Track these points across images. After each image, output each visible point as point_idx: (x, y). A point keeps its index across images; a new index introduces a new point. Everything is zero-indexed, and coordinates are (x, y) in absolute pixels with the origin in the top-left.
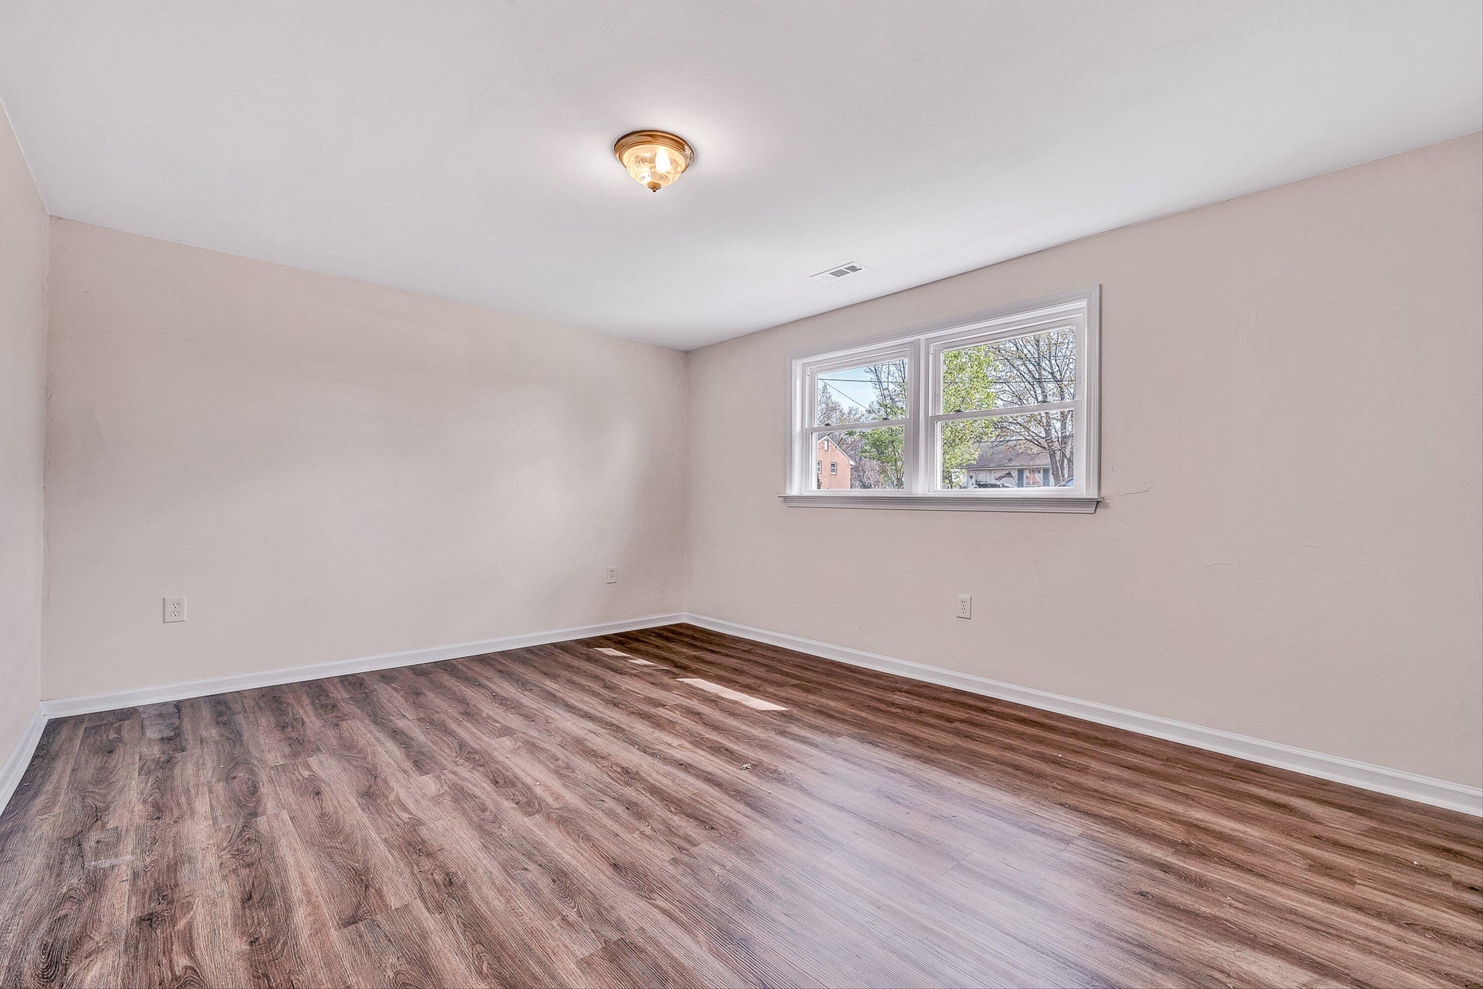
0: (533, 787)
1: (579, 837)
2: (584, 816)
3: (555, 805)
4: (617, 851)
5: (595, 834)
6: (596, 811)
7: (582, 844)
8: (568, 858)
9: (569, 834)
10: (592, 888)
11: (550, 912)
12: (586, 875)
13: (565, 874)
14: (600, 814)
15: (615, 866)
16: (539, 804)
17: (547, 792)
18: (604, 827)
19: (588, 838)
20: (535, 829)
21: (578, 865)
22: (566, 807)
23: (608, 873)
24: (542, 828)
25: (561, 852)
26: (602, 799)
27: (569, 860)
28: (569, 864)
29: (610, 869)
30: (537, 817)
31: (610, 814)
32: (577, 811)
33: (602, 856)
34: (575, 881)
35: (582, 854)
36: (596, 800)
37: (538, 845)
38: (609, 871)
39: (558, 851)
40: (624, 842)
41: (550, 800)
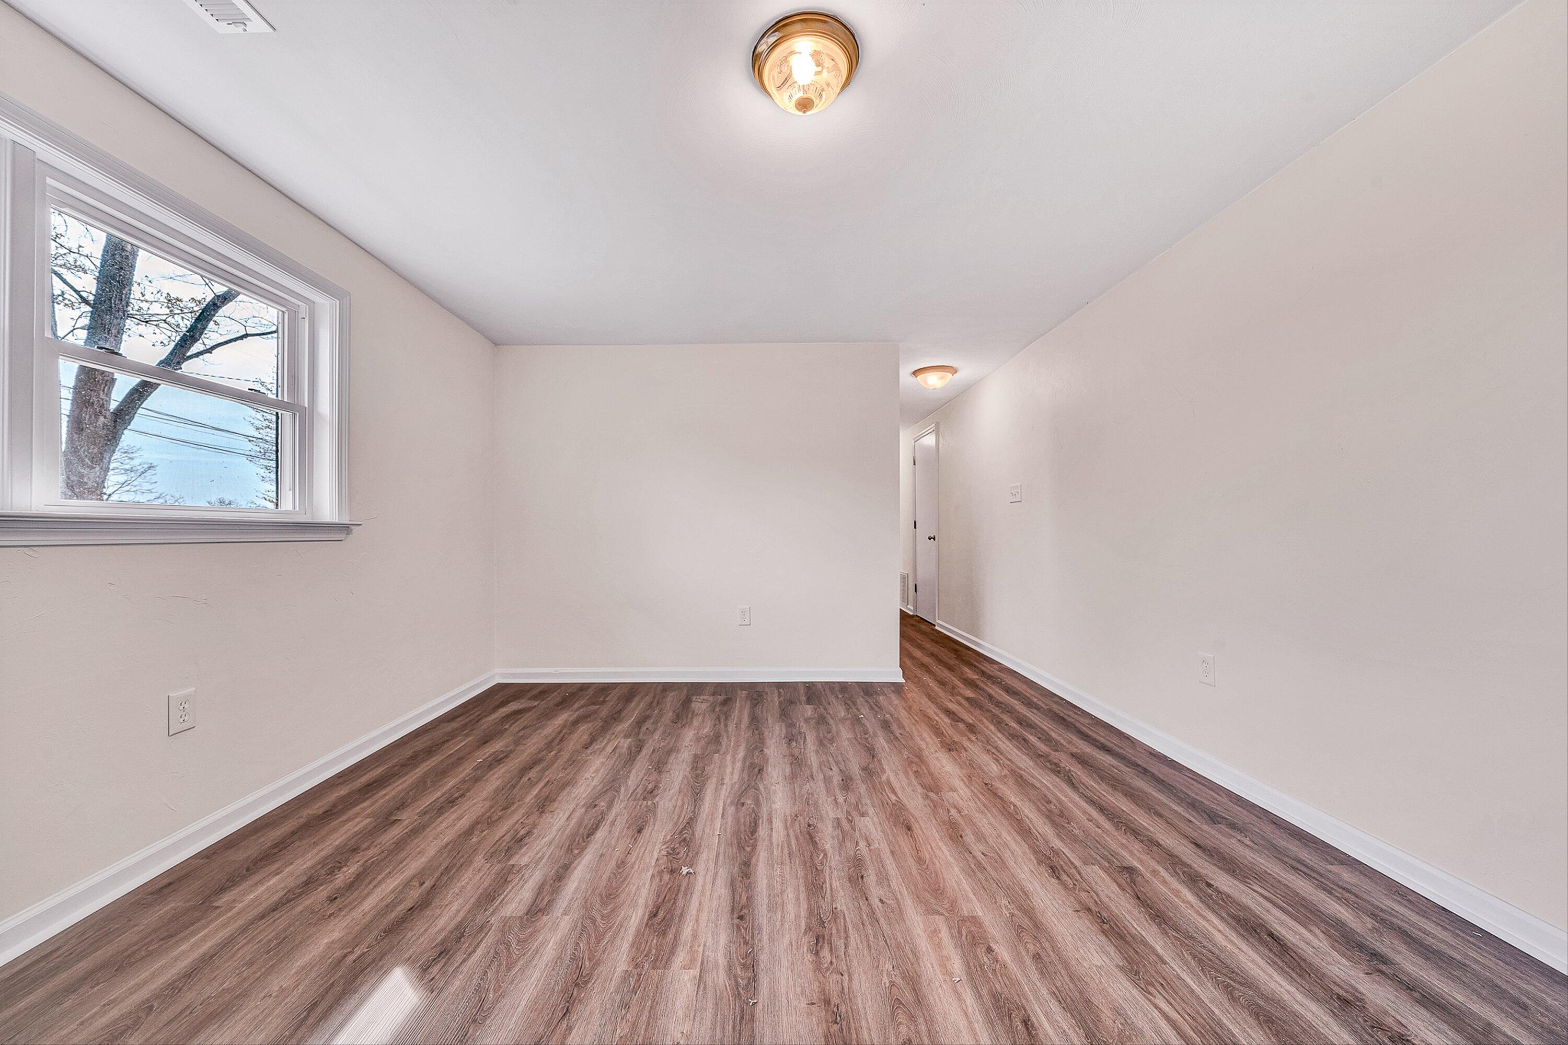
0: (964, 978)
1: (927, 866)
2: (913, 887)
3: (940, 921)
4: (900, 838)
5: (911, 862)
6: (897, 889)
7: (927, 856)
8: (944, 848)
9: (936, 872)
10: (934, 821)
11: (970, 820)
12: (935, 831)
13: (951, 838)
14: (894, 884)
15: (909, 829)
16: (960, 932)
17: (945, 953)
18: (899, 867)
19: (920, 861)
20: (971, 895)
21: (938, 841)
22: (930, 911)
23: (918, 827)
24: (963, 893)
25: (949, 857)
26: (880, 905)
27: (945, 847)
28: (946, 844)
29: (914, 828)
30: (965, 912)
31: (883, 878)
32: (918, 899)
33: (916, 840)
34: (944, 830)
35: (932, 848)
36: (889, 906)
37: (970, 873)
38: (915, 827)
39: (951, 860)
40: (890, 843)
41: (945, 935)
